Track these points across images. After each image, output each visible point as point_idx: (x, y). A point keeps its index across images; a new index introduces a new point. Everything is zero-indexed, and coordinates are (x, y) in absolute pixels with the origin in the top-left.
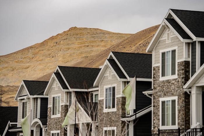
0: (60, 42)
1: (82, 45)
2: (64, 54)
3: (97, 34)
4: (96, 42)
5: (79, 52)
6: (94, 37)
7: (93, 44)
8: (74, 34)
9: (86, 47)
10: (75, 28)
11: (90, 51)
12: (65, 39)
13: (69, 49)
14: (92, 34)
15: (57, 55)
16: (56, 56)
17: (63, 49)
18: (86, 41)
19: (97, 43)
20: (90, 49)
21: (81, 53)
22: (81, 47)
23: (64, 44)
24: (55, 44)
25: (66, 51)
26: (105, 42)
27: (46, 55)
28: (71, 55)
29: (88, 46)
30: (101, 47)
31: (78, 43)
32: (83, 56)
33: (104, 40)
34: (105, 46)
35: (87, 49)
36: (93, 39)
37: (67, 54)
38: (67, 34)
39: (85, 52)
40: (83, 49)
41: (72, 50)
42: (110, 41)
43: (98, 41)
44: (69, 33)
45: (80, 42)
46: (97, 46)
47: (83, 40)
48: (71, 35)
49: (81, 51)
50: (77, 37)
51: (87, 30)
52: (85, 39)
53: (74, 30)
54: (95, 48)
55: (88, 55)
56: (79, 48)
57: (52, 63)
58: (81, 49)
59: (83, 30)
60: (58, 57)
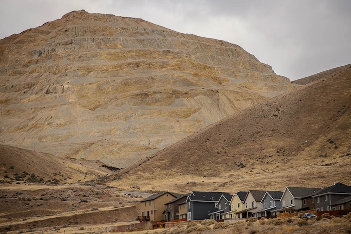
0: (54, 50)
1: (122, 62)
2: (82, 85)
3: (147, 33)
4: (153, 55)
6: (143, 41)
7: (150, 61)
10: (83, 12)
11: (148, 78)
12: (66, 44)
13: (89, 70)
14: (135, 33)
15: (58, 86)
16: (55, 88)
17: (75, 71)
18: (129, 52)
19: (155, 58)
20: (144, 72)
21: (126, 84)
22: (120, 67)
23: (71, 57)
24: (36, 57)
25: (83, 76)
26: (175, 58)
27: (18, 88)
28: (100, 89)
29: (138, 66)
30: (171, 69)
31: (109, 54)
32: (137, 92)
33: (171, 50)
34: (179, 68)
35: (136, 74)
36: (142, 46)
37: (90, 84)
38: (66, 31)
39: (136, 82)
40: (126, 73)
41: (98, 73)
42: (185, 55)
43: (157, 52)
44: (69, 26)
45: (112, 52)
46: (160, 66)
47: (115, 46)
48: (77, 33)
49: (124, 78)
50: (100, 37)
51: (116, 20)
52: (121, 45)
53: (81, 19)
54: (156, 70)
55: (146, 91)
56: (117, 70)
57: (53, 108)
58: (121, 71)
59: (105, 20)
60: (66, 92)
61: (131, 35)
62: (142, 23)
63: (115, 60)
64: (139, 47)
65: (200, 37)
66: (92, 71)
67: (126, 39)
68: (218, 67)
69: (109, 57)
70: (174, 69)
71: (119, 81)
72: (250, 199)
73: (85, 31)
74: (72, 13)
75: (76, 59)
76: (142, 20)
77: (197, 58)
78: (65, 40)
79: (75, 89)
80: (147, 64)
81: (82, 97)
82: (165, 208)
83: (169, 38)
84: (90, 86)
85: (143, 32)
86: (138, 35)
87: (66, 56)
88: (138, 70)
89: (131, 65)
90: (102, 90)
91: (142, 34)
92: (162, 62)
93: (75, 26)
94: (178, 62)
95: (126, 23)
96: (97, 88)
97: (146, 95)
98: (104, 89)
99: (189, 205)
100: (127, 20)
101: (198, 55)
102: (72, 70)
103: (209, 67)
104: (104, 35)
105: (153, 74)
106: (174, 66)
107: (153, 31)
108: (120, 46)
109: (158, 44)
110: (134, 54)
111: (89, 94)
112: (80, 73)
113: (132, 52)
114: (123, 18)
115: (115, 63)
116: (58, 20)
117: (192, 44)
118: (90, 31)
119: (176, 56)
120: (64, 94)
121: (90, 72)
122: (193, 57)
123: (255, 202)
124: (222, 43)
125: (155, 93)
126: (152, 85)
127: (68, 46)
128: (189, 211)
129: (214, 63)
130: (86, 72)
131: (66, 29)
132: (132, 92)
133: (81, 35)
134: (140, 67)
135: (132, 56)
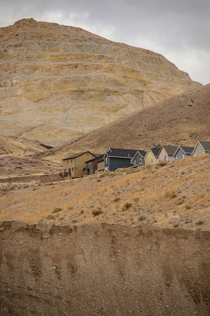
0: (5, 51)
1: (63, 63)
2: (28, 81)
3: (85, 40)
4: (90, 59)
5: (59, 78)
6: (82, 46)
7: (87, 63)
8: (34, 35)
9: (72, 68)
10: (31, 20)
11: (84, 78)
12: (16, 46)
13: (35, 69)
14: (75, 40)
15: (8, 81)
16: (5, 83)
17: (23, 69)
18: (69, 55)
19: (91, 61)
20: (81, 73)
21: (66, 82)
22: (61, 67)
23: (20, 57)
25: (30, 73)
26: (108, 62)
28: (43, 84)
29: (76, 67)
30: (104, 71)
31: (52, 56)
32: (74, 89)
33: (105, 55)
34: (111, 70)
35: (74, 74)
36: (80, 51)
37: (35, 80)
38: (17, 35)
39: (74, 81)
40: (66, 72)
41: (43, 71)
42: (116, 60)
43: (93, 57)
44: (20, 31)
45: (55, 54)
46: (95, 68)
47: (58, 50)
48: (26, 37)
49: (63, 76)
50: (46, 42)
51: (59, 28)
52: (63, 49)
53: (29, 26)
54: (91, 71)
55: (82, 88)
56: (58, 70)
57: (3, 99)
58: (61, 71)
59: (50, 27)
60: (14, 87)
61: (71, 41)
62: (82, 31)
63: (57, 61)
64: (78, 51)
65: (130, 46)
66: (37, 70)
67: (67, 45)
68: (144, 71)
69: (52, 59)
70: (107, 72)
71: (59, 79)
72: (163, 153)
73: (33, 36)
74: (23, 21)
75: (24, 59)
76: (81, 29)
77: (126, 63)
78: (16, 43)
79: (23, 84)
80: (84, 66)
81: (28, 91)
82: (85, 165)
83: (104, 46)
84: (35, 82)
85: (81, 39)
86: (77, 41)
87: (16, 56)
88: (76, 70)
89: (71, 66)
90: (45, 86)
91: (81, 41)
92: (97, 65)
93: (24, 31)
94: (111, 66)
95: (68, 31)
96: (41, 84)
97: (83, 92)
98: (47, 85)
99: (107, 160)
100: (68, 29)
101: (127, 61)
102: (20, 68)
103: (137, 71)
104: (48, 40)
105: (88, 75)
106: (106, 69)
107: (90, 39)
108: (61, 50)
109: (94, 50)
110: (74, 57)
111: (34, 89)
112: (27, 71)
113: (71, 55)
114: (66, 26)
115: (57, 64)
116: (11, 26)
117: (122, 51)
118: (37, 36)
119: (109, 61)
120: (13, 88)
121: (36, 70)
122: (123, 62)
123: (168, 156)
124: (148, 52)
125: (90, 90)
126: (88, 84)
127: (18, 48)
128: (106, 166)
129: (141, 68)
130: (33, 70)
131: (16, 34)
132: (70, 88)
133: (29, 39)
134: (78, 68)
135: (72, 59)
